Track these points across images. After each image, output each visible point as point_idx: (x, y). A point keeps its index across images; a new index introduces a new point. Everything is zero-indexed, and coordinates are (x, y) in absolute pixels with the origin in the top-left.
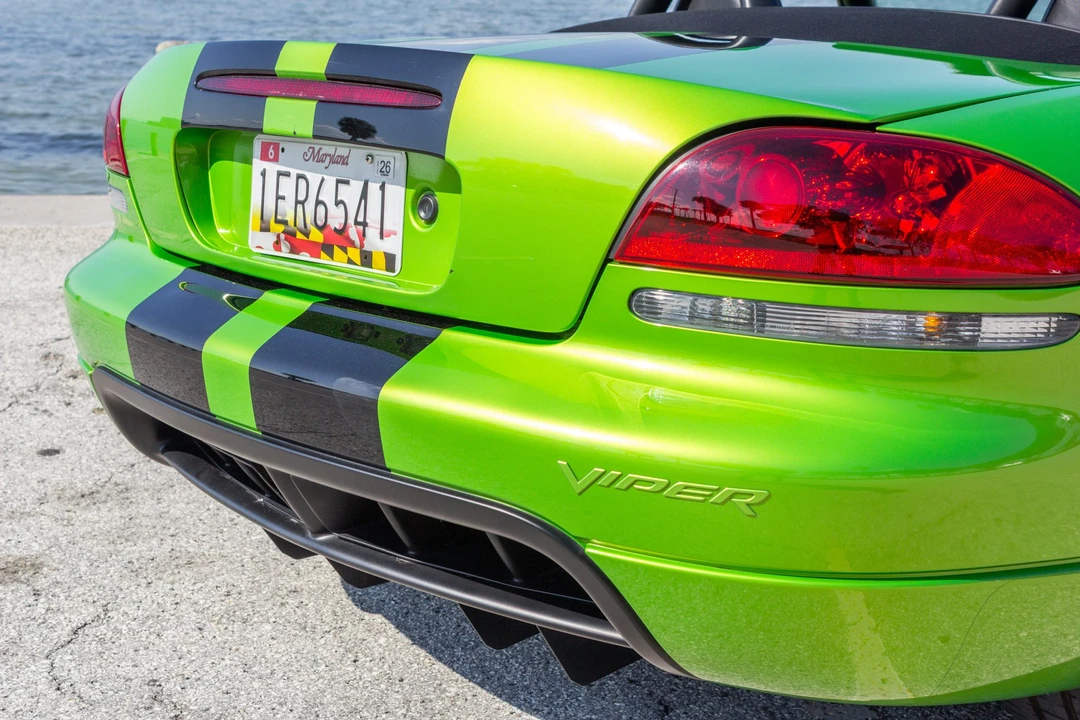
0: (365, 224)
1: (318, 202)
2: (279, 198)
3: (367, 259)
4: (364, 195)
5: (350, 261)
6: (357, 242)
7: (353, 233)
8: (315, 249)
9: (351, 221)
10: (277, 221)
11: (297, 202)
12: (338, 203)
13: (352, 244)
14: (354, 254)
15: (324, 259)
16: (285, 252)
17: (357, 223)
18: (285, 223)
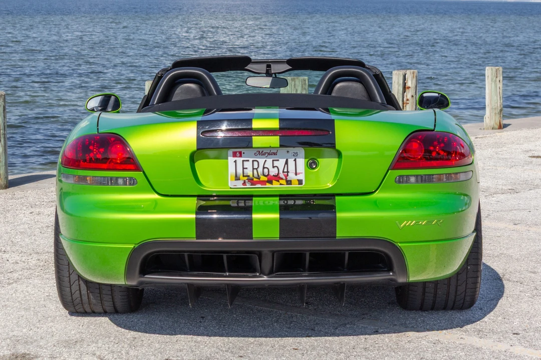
0: (288, 172)
1: (264, 168)
2: (243, 168)
3: (289, 182)
4: (287, 163)
5: (281, 184)
6: (284, 178)
7: (282, 175)
8: (263, 183)
9: (281, 171)
10: (244, 176)
11: (253, 169)
12: (273, 167)
13: (282, 179)
14: (283, 182)
15: (268, 185)
16: (248, 185)
17: (283, 172)
18: (248, 176)
